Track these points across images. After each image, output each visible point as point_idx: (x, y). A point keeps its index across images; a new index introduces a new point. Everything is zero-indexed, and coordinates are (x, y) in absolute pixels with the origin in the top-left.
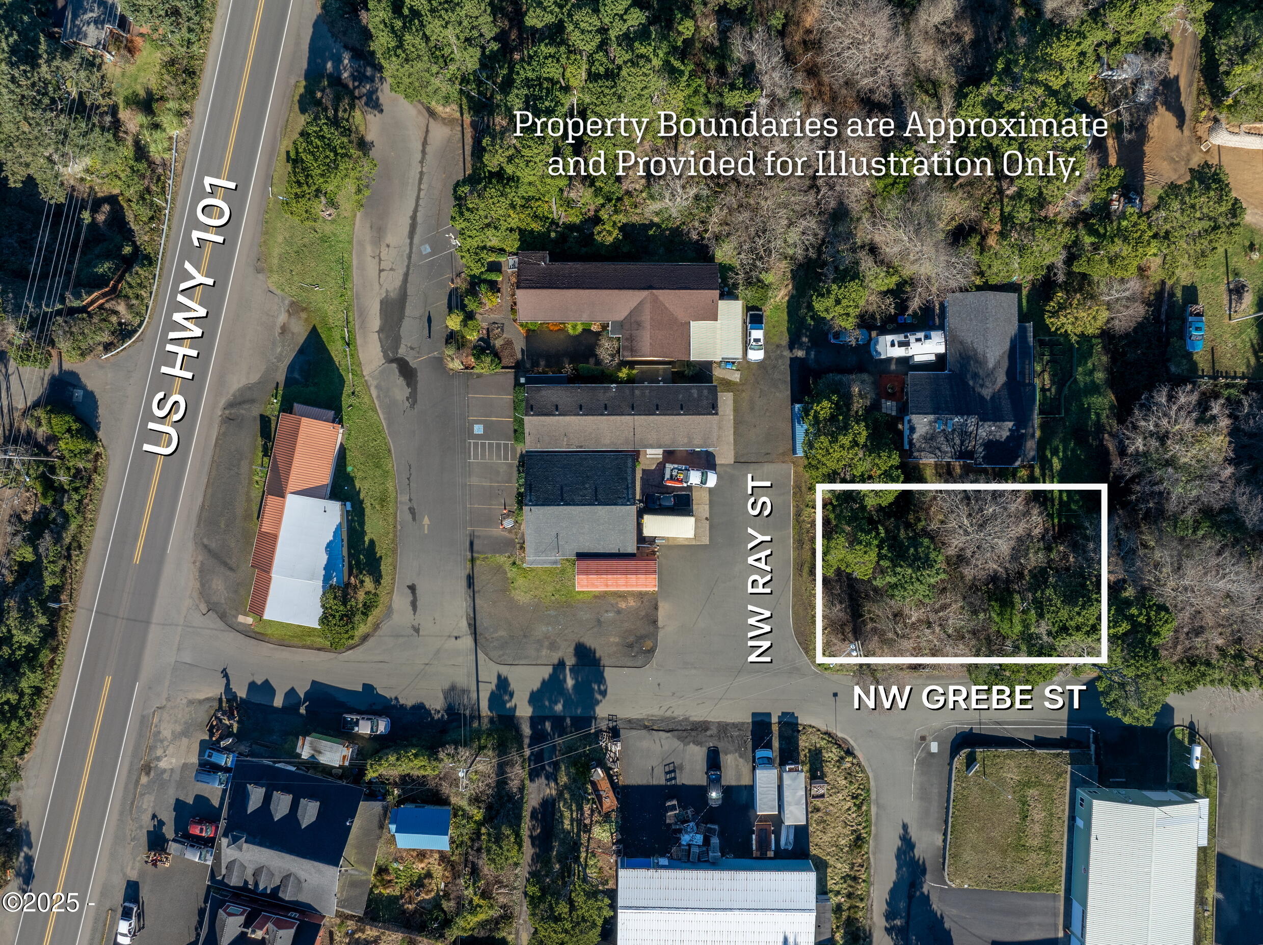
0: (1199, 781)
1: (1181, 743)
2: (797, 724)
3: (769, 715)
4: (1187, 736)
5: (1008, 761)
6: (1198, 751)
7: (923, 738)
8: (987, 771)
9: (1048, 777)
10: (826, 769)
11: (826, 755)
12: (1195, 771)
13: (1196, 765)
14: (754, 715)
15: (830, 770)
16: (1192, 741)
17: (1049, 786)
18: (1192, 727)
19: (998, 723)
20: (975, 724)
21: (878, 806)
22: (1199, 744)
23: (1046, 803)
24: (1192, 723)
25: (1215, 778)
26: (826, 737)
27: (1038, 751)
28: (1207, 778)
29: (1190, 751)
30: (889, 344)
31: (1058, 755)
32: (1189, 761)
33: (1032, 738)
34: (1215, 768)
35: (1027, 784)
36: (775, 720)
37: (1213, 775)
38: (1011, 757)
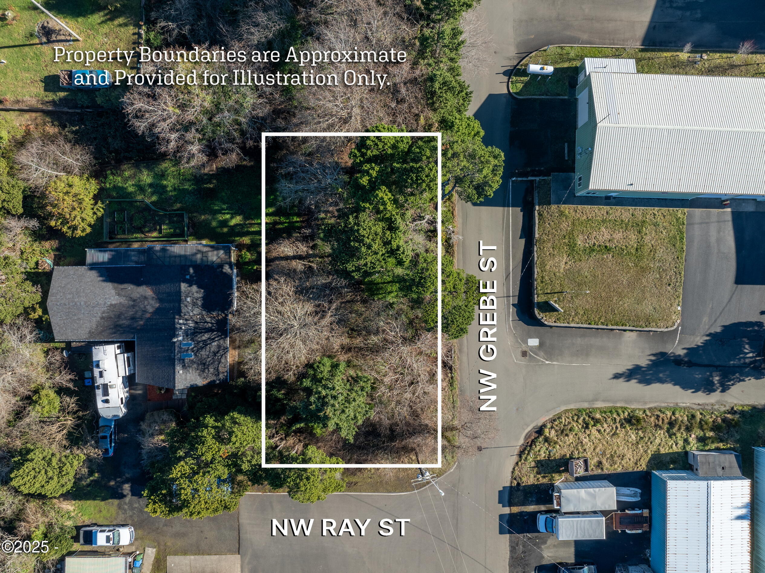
0: (566, 65)
1: (526, 85)
2: (511, 487)
3: (501, 517)
4: (519, 78)
5: (548, 267)
6: (534, 68)
7: (524, 354)
8: (558, 289)
9: (564, 225)
10: (558, 456)
11: (543, 456)
12: (555, 69)
13: (550, 69)
14: (502, 532)
15: (558, 452)
16: (524, 73)
17: (573, 224)
18: (509, 73)
19: (508, 276)
20: (508, 301)
21: (596, 400)
22: (527, 65)
23: (591, 227)
24: (505, 73)
25: (562, 48)
26: (524, 457)
27: (537, 236)
28: (563, 58)
29: (535, 76)
30: (106, 405)
31: (540, 215)
32: (545, 77)
33: (523, 241)
34: (552, 49)
35: (572, 246)
36: (506, 510)
37: (559, 50)
38: (543, 265)
